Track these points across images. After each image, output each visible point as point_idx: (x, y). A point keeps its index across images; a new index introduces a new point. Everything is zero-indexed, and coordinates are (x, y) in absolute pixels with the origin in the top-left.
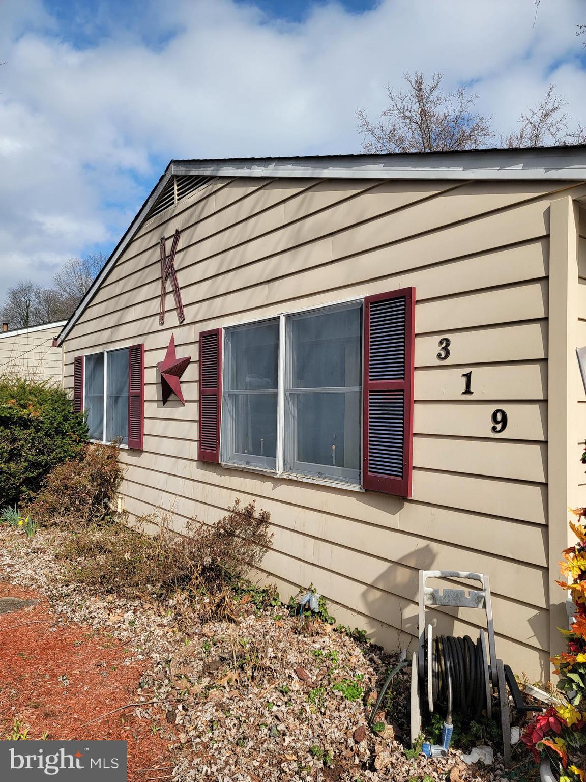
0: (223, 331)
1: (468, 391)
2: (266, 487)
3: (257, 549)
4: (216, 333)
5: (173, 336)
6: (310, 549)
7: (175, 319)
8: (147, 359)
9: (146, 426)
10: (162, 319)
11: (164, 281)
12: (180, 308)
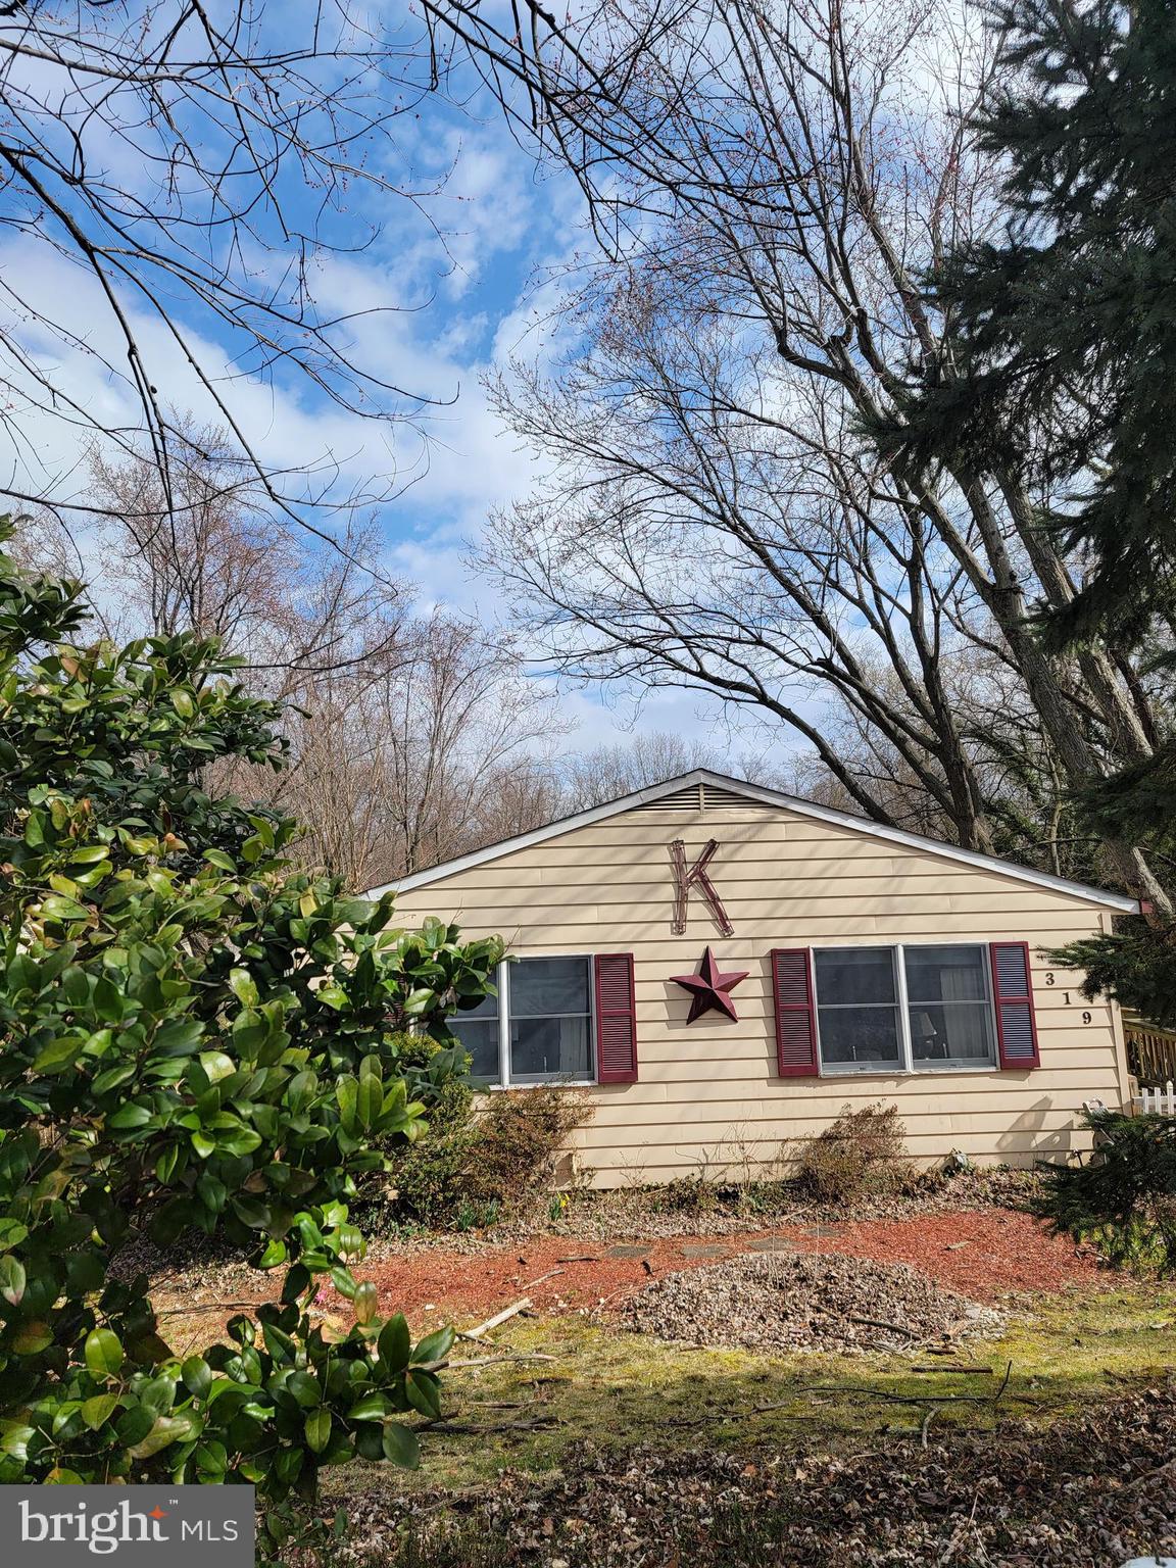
0: (813, 951)
1: (1067, 1003)
3: (882, 1141)
5: (707, 951)
6: (947, 1124)
7: (711, 931)
8: (639, 972)
9: (642, 1052)
10: (679, 925)
11: (681, 887)
12: (722, 920)
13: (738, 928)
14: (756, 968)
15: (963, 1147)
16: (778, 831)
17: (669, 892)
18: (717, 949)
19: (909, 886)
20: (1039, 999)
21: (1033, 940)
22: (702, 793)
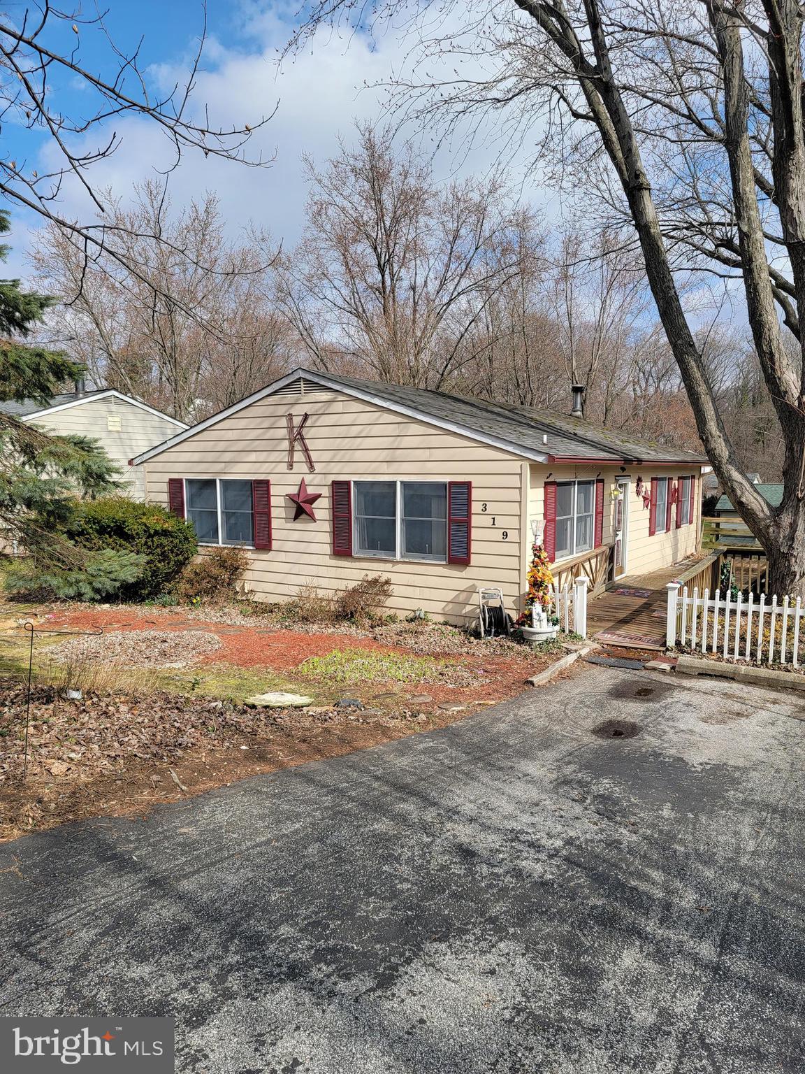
0: (352, 483)
1: (494, 524)
2: (389, 566)
3: (382, 598)
4: (348, 483)
5: (303, 479)
6: (417, 592)
7: (305, 468)
8: (273, 490)
9: (275, 534)
10: (291, 466)
11: (292, 441)
12: (310, 463)
13: (318, 467)
14: (326, 492)
15: (425, 606)
16: (338, 407)
17: (285, 445)
18: (308, 478)
19: (406, 442)
20: (475, 520)
21: (475, 481)
22: (302, 383)
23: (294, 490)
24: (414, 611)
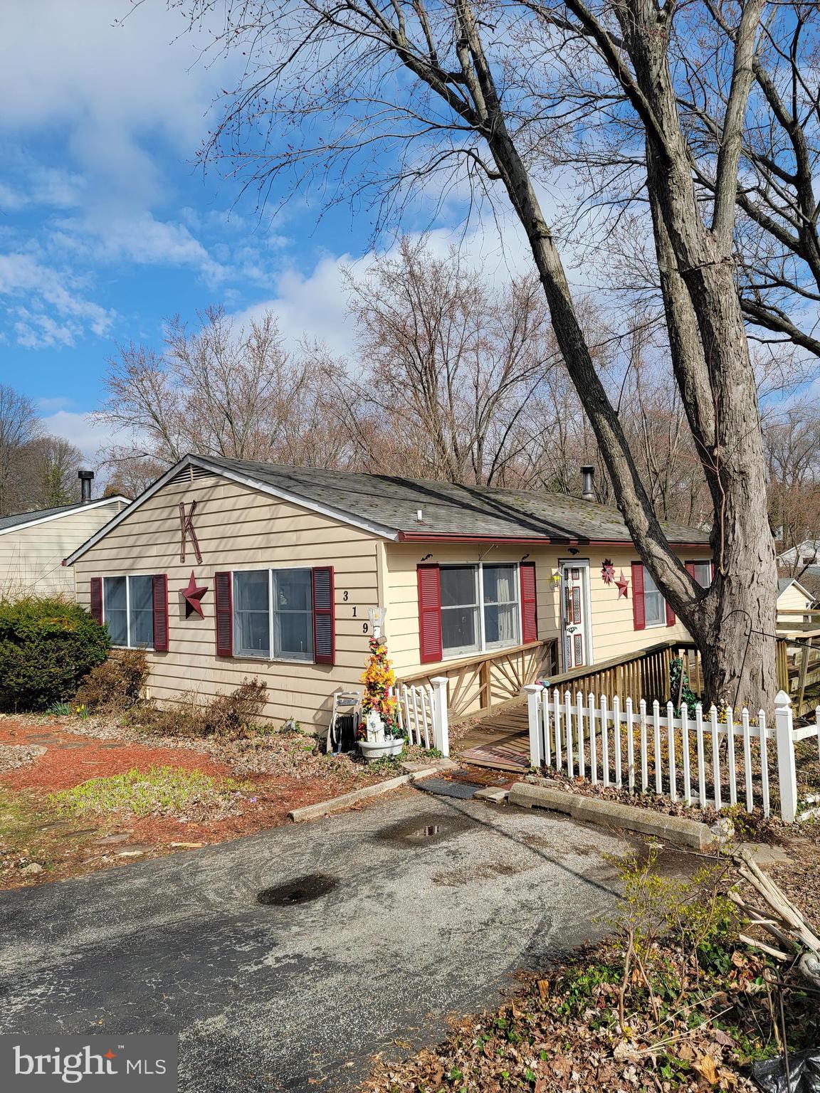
0: (232, 573)
1: (355, 616)
2: (264, 668)
3: (260, 704)
4: (228, 574)
5: (193, 572)
6: (290, 698)
7: (194, 560)
8: (170, 585)
9: (171, 634)
10: (183, 560)
11: (183, 532)
12: (198, 554)
13: (206, 558)
14: (211, 585)
15: (297, 715)
16: (221, 492)
17: (179, 536)
18: (198, 571)
19: (279, 525)
20: (338, 611)
21: (337, 565)
22: (191, 470)
23: (185, 584)
24: (286, 721)
